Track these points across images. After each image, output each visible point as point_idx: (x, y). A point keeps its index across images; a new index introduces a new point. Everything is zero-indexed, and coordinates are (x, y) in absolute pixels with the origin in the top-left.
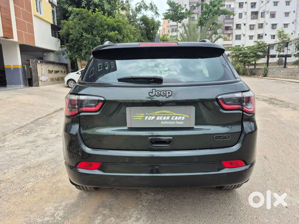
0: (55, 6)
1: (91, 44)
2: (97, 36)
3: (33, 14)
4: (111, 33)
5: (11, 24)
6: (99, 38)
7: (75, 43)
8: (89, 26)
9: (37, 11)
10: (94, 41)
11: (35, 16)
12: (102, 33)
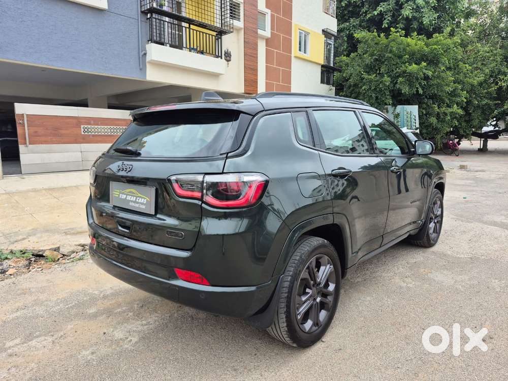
0: (333, 35)
1: (375, 89)
2: (386, 75)
3: (293, 55)
4: (410, 68)
5: (256, 75)
6: (389, 79)
7: (353, 90)
8: (376, 60)
9: (300, 50)
10: (379, 85)
11: (296, 57)
12: (396, 69)
